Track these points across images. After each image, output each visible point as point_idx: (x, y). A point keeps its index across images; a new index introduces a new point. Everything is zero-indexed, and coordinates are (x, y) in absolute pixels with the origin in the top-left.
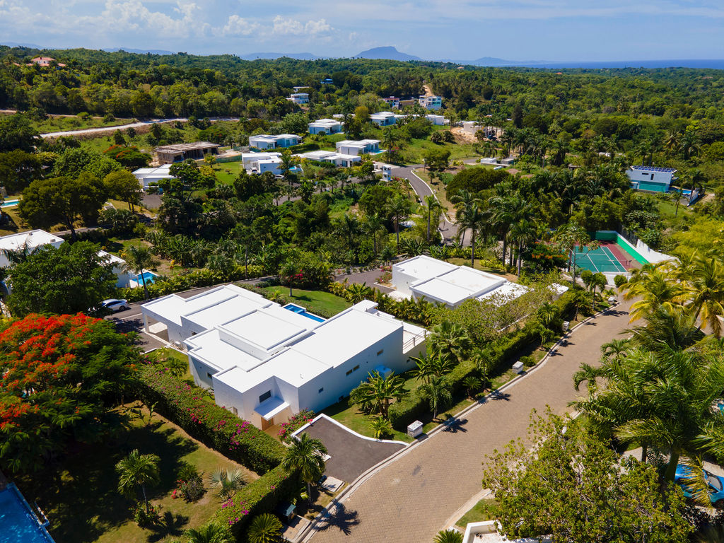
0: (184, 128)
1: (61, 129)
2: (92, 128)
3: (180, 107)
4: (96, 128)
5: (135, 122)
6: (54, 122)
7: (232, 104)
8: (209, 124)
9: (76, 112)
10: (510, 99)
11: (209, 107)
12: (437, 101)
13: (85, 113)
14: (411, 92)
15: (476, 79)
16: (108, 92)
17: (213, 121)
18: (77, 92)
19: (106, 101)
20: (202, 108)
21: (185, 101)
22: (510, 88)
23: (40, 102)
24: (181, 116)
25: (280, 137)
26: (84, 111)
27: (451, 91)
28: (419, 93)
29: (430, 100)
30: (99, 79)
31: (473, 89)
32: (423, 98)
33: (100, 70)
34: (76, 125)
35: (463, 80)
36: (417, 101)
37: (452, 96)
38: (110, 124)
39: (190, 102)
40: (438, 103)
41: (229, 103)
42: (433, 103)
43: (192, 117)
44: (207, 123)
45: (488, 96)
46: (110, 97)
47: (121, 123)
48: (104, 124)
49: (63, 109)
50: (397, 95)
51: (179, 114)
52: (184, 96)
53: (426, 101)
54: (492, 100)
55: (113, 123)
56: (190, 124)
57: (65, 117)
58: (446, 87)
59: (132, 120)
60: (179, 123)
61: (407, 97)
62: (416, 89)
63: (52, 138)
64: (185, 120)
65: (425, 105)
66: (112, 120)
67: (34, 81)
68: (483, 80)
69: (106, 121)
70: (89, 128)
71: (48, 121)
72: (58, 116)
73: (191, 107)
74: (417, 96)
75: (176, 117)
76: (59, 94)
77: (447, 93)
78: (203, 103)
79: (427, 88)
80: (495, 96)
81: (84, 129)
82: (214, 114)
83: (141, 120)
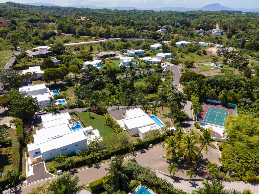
0: (118, 42)
1: (82, 41)
2: (91, 41)
3: (118, 34)
4: (92, 41)
5: (104, 39)
6: (81, 39)
7: (136, 33)
8: (127, 41)
9: (88, 35)
10: (253, 31)
11: (128, 34)
12: (220, 31)
13: (90, 36)
14: (209, 27)
15: (241, 22)
16: (98, 29)
17: (128, 39)
18: (90, 29)
19: (97, 32)
20: (126, 35)
21: (120, 32)
22: (255, 27)
23: (79, 32)
24: (119, 37)
25: (137, 51)
26: (90, 35)
27: (227, 28)
28: (213, 28)
29: (217, 31)
30: (97, 24)
31: (237, 26)
32: (214, 30)
33: (98, 21)
34: (87, 40)
35: (234, 22)
36: (211, 31)
37: (227, 30)
38: (96, 40)
39: (122, 33)
40: (220, 32)
41: (135, 33)
42: (218, 32)
43: (121, 38)
44: (126, 40)
45: (243, 30)
46: (98, 31)
47: (100, 39)
48: (95, 40)
49: (84, 35)
50: (204, 29)
51: (118, 37)
52: (120, 31)
53: (215, 31)
54: (245, 31)
55: (98, 39)
56: (121, 40)
57: (84, 37)
58: (225, 26)
59: (103, 38)
60: (117, 40)
61: (208, 30)
62: (212, 26)
63: (79, 44)
64: (119, 39)
65: (214, 33)
66: (97, 38)
67: (79, 25)
68: (244, 22)
69: (95, 39)
70: (90, 41)
71: (80, 38)
72: (83, 37)
73: (122, 34)
74: (212, 29)
75: (117, 38)
76: (84, 30)
77: (225, 28)
78: (127, 33)
79: (217, 26)
80: (247, 30)
81: (88, 41)
82: (129, 37)
83: (106, 39)
